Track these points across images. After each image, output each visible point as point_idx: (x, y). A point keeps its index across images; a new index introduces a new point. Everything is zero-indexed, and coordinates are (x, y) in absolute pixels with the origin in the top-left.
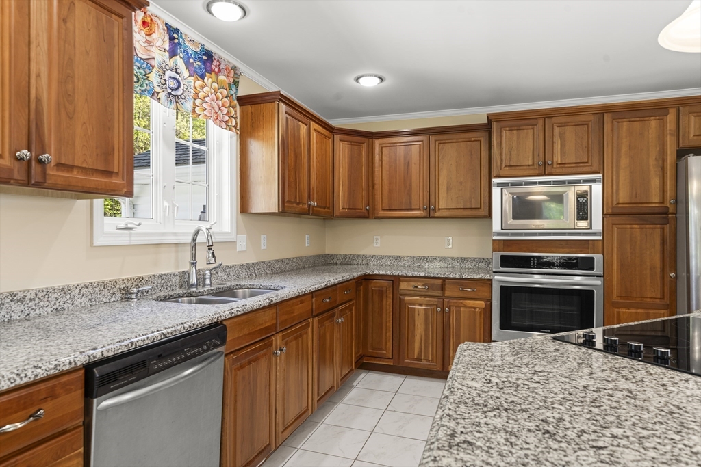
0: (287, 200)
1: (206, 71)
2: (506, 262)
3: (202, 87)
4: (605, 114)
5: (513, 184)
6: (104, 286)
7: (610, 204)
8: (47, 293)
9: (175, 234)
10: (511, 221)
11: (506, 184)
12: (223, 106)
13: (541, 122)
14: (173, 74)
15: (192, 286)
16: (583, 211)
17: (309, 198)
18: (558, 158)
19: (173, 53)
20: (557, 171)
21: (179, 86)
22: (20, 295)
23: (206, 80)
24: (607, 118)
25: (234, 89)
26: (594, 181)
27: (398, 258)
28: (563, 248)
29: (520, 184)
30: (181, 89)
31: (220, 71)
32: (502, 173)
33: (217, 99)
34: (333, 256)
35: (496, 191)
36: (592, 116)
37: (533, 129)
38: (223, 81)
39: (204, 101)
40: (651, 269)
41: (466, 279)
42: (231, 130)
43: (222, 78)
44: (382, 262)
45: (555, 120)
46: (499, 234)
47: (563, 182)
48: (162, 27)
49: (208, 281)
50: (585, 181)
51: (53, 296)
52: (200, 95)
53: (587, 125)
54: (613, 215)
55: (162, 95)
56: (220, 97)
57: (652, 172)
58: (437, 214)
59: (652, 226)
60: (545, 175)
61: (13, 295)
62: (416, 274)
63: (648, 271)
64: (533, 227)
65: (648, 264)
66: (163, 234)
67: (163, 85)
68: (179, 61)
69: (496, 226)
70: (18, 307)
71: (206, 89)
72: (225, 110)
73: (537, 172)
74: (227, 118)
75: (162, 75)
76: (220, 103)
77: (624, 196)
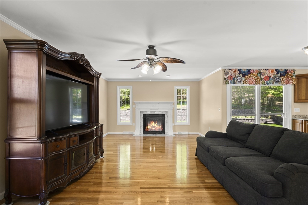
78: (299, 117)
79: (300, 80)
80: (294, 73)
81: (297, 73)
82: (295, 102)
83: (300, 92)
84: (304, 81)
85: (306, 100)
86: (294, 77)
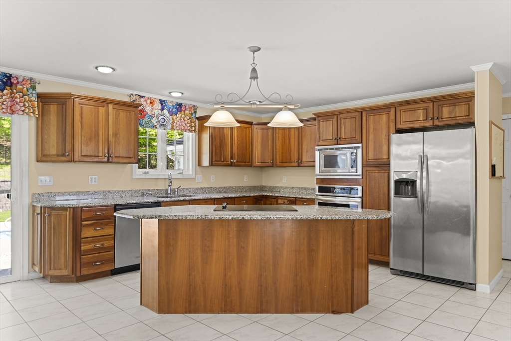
0: (214, 160)
1: (178, 111)
2: (321, 190)
3: (176, 119)
4: (363, 112)
5: (325, 149)
6: (136, 191)
7: (365, 160)
8: (118, 192)
9: (164, 175)
10: (323, 169)
11: (321, 150)
12: (187, 123)
13: (335, 116)
14: (162, 117)
15: (169, 194)
16: (354, 163)
17: (232, 158)
18: (343, 136)
19: (162, 109)
20: (343, 142)
21: (165, 121)
22: (111, 192)
23: (178, 115)
24: (364, 114)
25: (194, 115)
26: (359, 147)
27: (293, 188)
28: (346, 182)
29: (327, 149)
30: (165, 122)
31: (186, 109)
32: (320, 144)
33: (184, 121)
34: (265, 187)
35: (317, 153)
36: (357, 113)
37: (332, 120)
38: (187, 113)
39: (177, 124)
40: (383, 194)
41: (304, 198)
42: (191, 132)
43: (187, 112)
44: (286, 190)
45: (341, 116)
46: (319, 175)
47: (345, 148)
48: (158, 102)
49: (176, 193)
50: (355, 147)
51: (120, 193)
52: (175, 122)
53: (355, 118)
54: (368, 165)
55: (158, 126)
56: (186, 119)
57: (384, 142)
58: (302, 165)
59: (384, 171)
60: (338, 145)
61: (109, 191)
62: (284, 196)
63: (382, 195)
64: (332, 172)
65: (382, 191)
66: (159, 175)
67: (158, 122)
68: (166, 112)
69: (317, 172)
70: (110, 195)
71: (177, 119)
72: (188, 125)
73: (334, 143)
74: (189, 128)
75: (157, 119)
76: (186, 122)
77: (371, 156)
78: (49, 198)
79: (46, 107)
80: (34, 88)
81: (40, 89)
82: (38, 161)
83: (46, 137)
84: (53, 108)
85: (58, 155)
86: (33, 99)
